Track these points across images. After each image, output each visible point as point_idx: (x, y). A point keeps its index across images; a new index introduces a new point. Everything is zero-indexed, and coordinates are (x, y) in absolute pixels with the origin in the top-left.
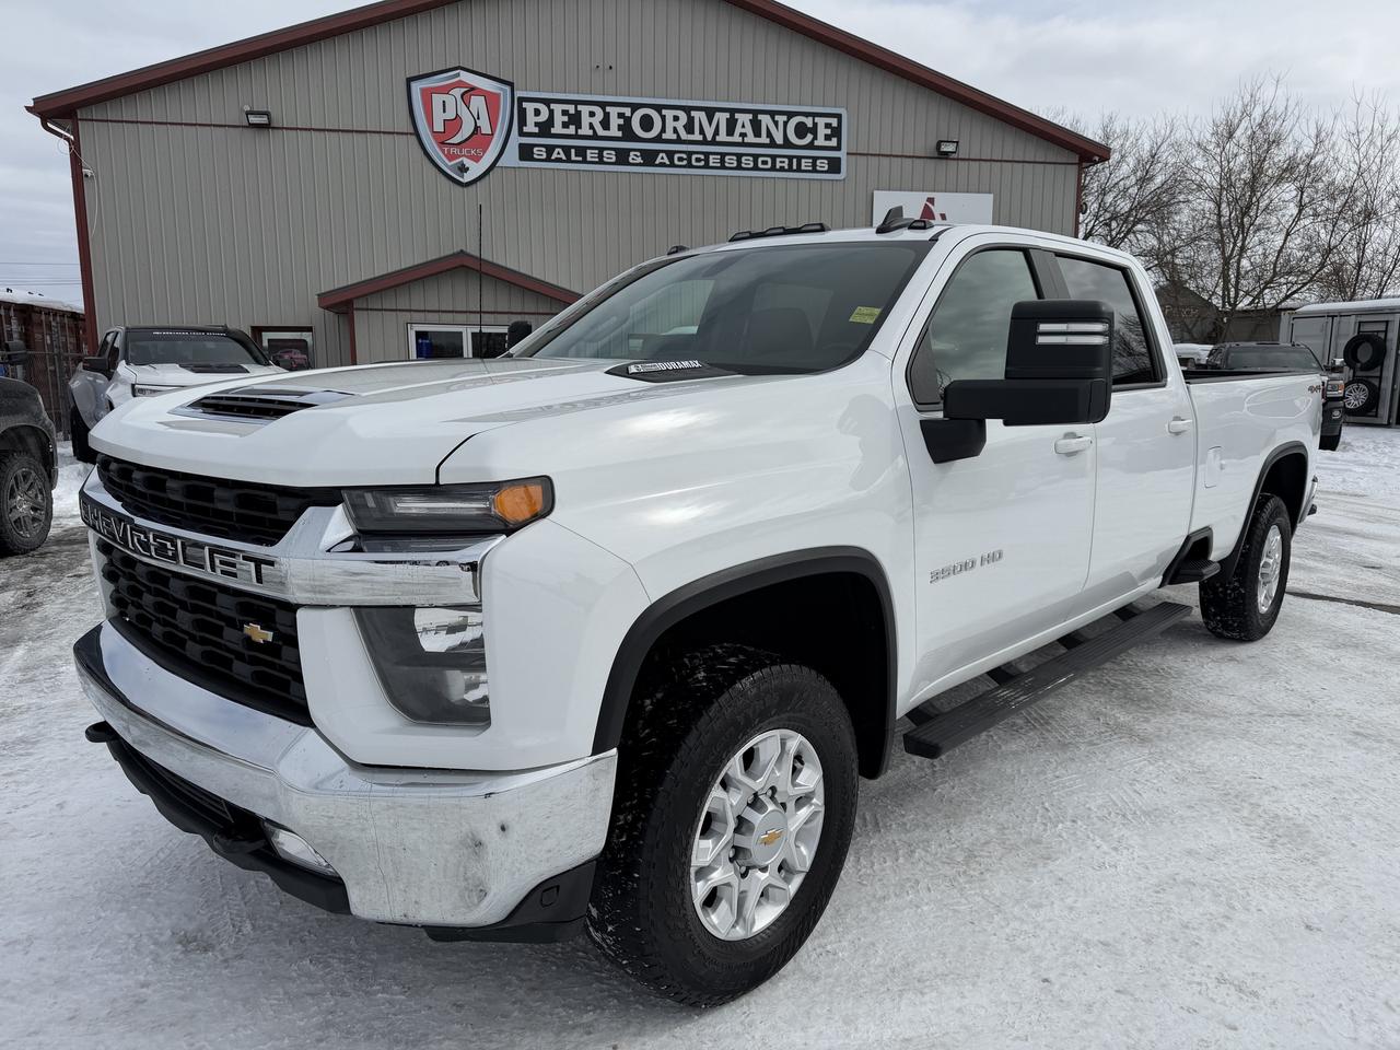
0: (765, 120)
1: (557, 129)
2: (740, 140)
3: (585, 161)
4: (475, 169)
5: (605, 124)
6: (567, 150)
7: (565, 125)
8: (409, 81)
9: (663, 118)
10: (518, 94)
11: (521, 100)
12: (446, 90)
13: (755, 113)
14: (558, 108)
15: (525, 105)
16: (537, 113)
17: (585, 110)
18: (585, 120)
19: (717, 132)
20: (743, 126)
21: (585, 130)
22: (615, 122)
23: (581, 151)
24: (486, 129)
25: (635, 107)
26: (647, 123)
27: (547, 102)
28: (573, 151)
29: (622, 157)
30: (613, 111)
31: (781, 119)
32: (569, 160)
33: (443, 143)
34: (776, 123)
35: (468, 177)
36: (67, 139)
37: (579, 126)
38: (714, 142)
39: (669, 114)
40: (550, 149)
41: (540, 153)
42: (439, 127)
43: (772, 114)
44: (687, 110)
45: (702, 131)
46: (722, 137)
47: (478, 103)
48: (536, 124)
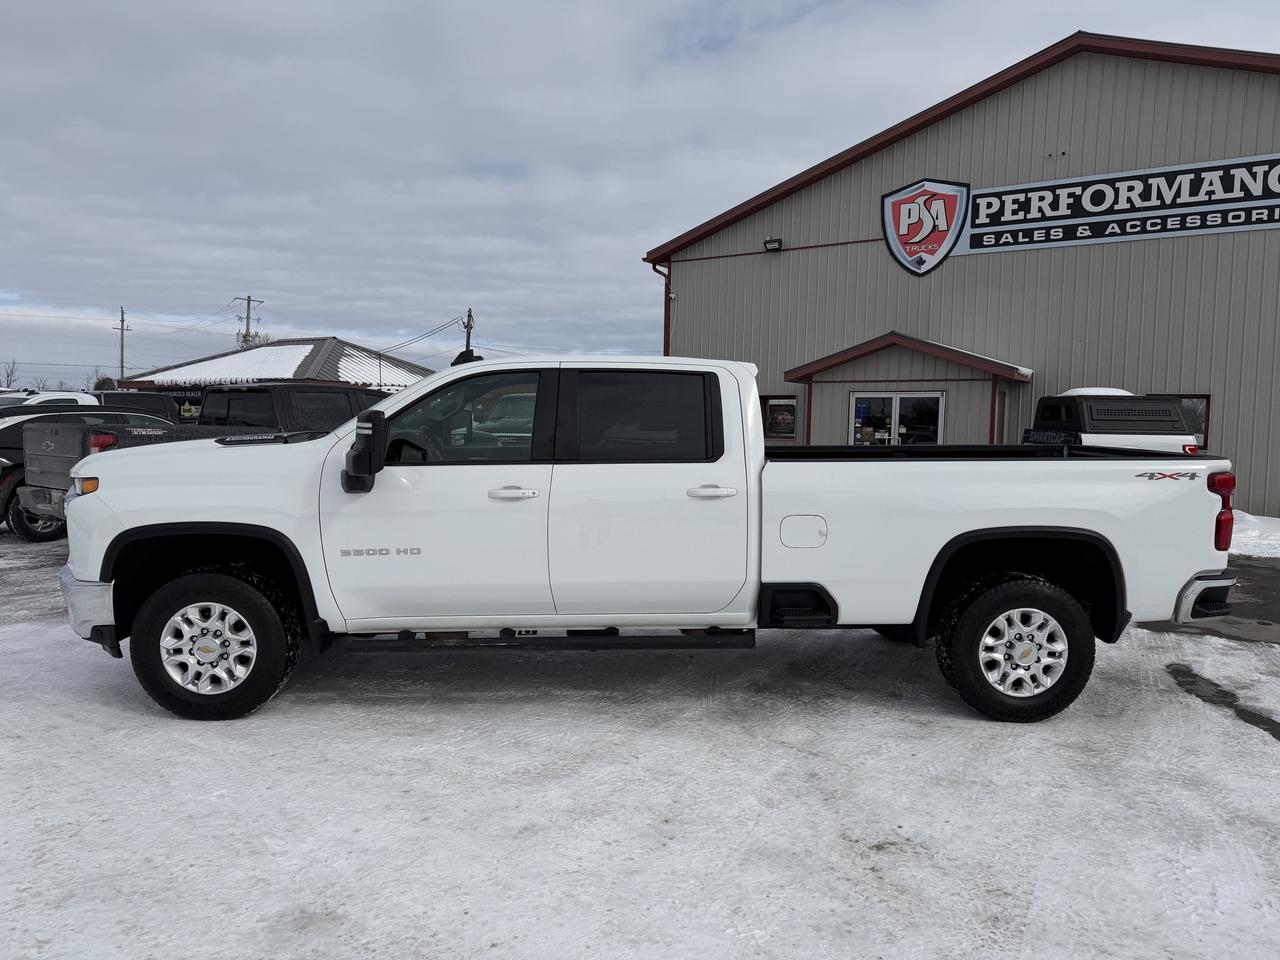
0: (1240, 174)
1: (1008, 216)
2: (1207, 198)
3: (1032, 241)
4: (931, 261)
5: (1054, 205)
6: (1014, 234)
7: (1015, 212)
8: (883, 197)
9: (1117, 191)
10: (973, 192)
11: (976, 197)
12: (911, 200)
13: (1227, 169)
14: (1008, 199)
15: (978, 201)
16: (989, 205)
17: (1034, 196)
18: (1035, 205)
19: (1178, 194)
20: (1211, 184)
21: (1034, 214)
22: (1064, 201)
23: (1029, 233)
24: (942, 226)
25: (1085, 185)
26: (1098, 198)
27: (999, 195)
28: (1021, 234)
29: (1070, 233)
30: (1063, 193)
31: (1260, 170)
32: (1016, 242)
33: (906, 243)
34: (1254, 176)
35: (924, 268)
36: (664, 275)
37: (1028, 211)
38: (1174, 205)
39: (1123, 186)
40: (999, 235)
41: (989, 240)
42: (904, 230)
43: (1249, 166)
44: (1144, 179)
45: (1160, 196)
46: (1185, 197)
47: (938, 206)
48: (988, 216)
